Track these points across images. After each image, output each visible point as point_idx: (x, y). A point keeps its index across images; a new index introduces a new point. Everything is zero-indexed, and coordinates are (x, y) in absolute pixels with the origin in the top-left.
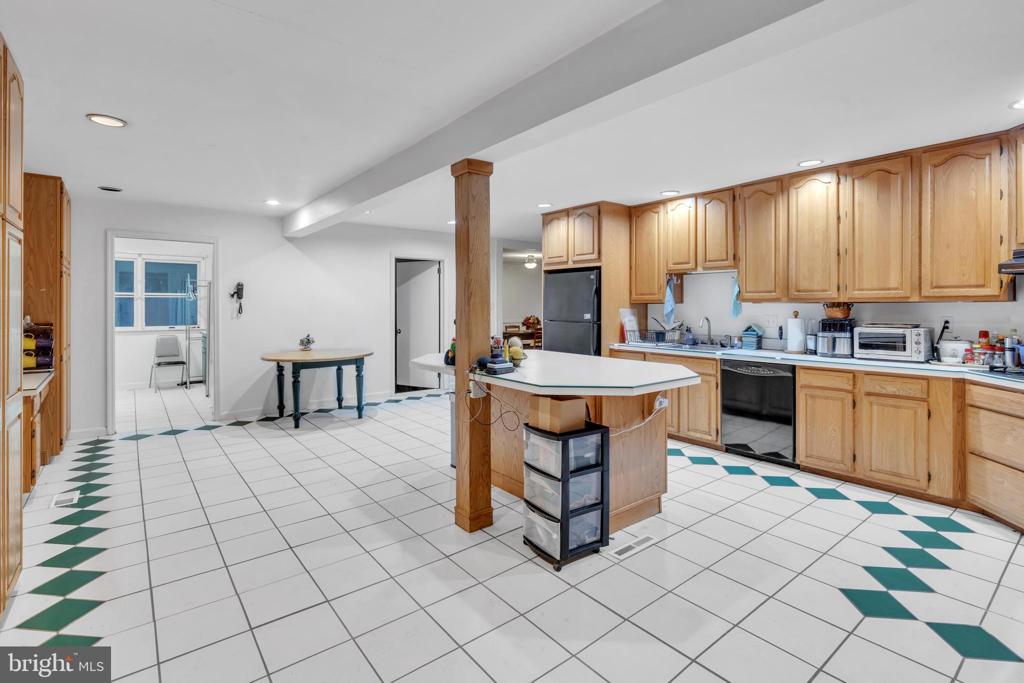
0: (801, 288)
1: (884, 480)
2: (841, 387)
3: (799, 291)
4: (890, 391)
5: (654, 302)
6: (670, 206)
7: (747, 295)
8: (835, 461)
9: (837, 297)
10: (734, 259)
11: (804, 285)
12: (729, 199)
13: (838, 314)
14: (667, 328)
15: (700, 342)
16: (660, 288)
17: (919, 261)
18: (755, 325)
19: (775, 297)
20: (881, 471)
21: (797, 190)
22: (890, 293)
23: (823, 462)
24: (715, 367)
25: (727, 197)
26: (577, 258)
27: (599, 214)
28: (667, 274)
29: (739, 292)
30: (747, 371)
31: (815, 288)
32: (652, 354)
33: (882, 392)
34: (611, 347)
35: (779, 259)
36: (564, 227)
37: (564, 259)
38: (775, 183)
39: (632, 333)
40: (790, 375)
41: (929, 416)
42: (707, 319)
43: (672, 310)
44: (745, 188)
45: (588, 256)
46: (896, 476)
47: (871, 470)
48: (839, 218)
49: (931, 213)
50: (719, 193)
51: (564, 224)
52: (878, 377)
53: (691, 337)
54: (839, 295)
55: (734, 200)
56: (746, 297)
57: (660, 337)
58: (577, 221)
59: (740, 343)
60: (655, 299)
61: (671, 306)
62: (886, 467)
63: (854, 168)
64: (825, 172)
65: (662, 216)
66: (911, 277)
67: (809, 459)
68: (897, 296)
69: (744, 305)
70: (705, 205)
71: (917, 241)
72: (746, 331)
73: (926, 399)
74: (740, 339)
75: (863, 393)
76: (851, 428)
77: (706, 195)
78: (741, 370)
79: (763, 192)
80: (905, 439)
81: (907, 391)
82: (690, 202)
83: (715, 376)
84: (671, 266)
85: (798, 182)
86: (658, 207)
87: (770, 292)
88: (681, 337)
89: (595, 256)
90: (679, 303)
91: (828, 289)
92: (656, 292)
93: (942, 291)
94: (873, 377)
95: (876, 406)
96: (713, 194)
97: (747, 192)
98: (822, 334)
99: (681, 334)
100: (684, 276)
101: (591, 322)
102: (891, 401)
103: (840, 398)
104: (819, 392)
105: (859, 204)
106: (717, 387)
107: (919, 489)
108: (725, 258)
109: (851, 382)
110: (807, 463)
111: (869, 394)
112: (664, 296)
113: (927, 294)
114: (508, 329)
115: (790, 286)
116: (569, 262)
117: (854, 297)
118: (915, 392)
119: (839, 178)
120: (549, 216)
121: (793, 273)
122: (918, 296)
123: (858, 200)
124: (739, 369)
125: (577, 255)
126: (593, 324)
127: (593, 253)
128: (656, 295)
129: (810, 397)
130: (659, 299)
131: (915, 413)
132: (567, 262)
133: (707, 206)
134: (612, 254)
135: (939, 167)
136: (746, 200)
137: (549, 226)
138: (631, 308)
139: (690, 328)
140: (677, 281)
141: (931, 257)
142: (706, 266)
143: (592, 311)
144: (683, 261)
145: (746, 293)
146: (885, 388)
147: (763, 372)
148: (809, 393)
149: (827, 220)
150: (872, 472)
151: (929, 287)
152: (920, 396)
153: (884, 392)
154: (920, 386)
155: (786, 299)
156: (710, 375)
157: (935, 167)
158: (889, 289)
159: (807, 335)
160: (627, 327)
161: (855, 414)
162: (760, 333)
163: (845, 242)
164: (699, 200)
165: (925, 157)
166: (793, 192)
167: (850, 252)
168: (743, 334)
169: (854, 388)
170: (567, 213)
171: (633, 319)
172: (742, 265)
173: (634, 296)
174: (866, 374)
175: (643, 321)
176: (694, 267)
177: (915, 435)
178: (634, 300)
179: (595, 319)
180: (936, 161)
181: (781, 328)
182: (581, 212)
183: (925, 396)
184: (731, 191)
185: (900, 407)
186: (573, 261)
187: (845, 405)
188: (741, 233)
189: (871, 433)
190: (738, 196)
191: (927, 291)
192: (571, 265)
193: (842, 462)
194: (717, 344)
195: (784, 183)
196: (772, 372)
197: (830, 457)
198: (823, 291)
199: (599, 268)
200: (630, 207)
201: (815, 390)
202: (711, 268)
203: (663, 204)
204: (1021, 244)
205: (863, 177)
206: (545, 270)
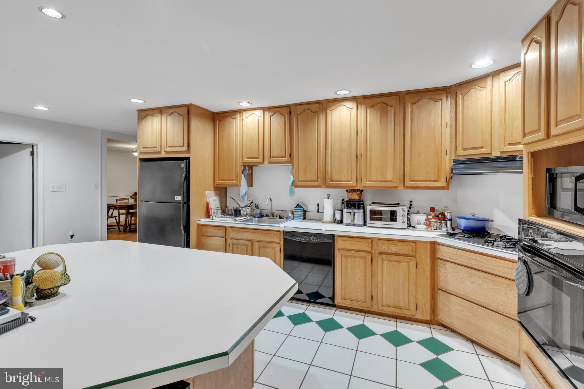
0: (334, 179)
1: (390, 312)
2: (364, 249)
3: (332, 181)
4: (394, 251)
5: (232, 186)
6: (245, 115)
7: (299, 183)
8: (360, 301)
9: (356, 186)
10: (290, 157)
11: (336, 177)
12: (287, 113)
13: (355, 196)
14: (242, 205)
15: (265, 215)
16: (237, 176)
17: (403, 164)
18: (302, 203)
19: (317, 185)
20: (388, 306)
21: (332, 111)
22: (387, 184)
23: (353, 302)
24: (279, 237)
25: (285, 111)
26: (169, 149)
27: (188, 114)
28: (242, 165)
29: (294, 180)
30: (302, 239)
31: (343, 179)
32: (231, 227)
33: (389, 252)
34: (198, 222)
35: (320, 158)
36: (157, 122)
37: (158, 149)
38: (318, 105)
39: (215, 211)
40: (331, 241)
41: (416, 267)
42: (271, 199)
43: (246, 192)
44: (298, 106)
45: (179, 148)
46: (398, 308)
47: (383, 306)
48: (357, 133)
49: (410, 133)
50: (280, 108)
51: (157, 121)
52: (387, 242)
53: (259, 211)
54: (357, 184)
55: (290, 115)
56: (298, 184)
57: (237, 213)
58: (169, 118)
59: (292, 215)
60: (233, 184)
61: (245, 190)
62: (392, 303)
63: (367, 100)
64: (349, 101)
65: (239, 123)
66: (399, 173)
67: (344, 301)
68: (391, 186)
69: (296, 189)
70: (270, 116)
71: (402, 151)
72: (296, 207)
73: (415, 255)
74: (292, 213)
75: (377, 253)
76: (370, 277)
77: (271, 109)
78: (298, 238)
79: (310, 110)
80: (403, 283)
81: (404, 251)
82: (259, 113)
83: (279, 243)
84: (246, 160)
85: (333, 105)
86: (235, 115)
87: (314, 181)
88: (251, 211)
89: (185, 148)
90: (250, 187)
91: (351, 180)
92: (234, 179)
93: (416, 183)
94: (383, 242)
95: (385, 261)
96: (276, 109)
97: (300, 109)
98: (346, 211)
99: (251, 209)
100: (254, 167)
101: (181, 203)
102: (395, 258)
103: (363, 257)
104: (350, 253)
105: (370, 124)
106: (280, 252)
107: (411, 315)
108: (284, 156)
109: (370, 246)
110: (342, 304)
111: (381, 253)
112: (240, 182)
113: (408, 185)
114: (118, 202)
115: (327, 177)
116: (162, 152)
117: (366, 186)
118: (409, 251)
119: (358, 106)
120: (143, 112)
121: (329, 168)
122: (403, 186)
123: (369, 122)
124: (296, 238)
125: (169, 147)
126: (183, 205)
127: (183, 146)
128: (234, 181)
129: (343, 256)
130: (236, 184)
131: (409, 265)
132: (160, 152)
133: (272, 117)
134: (199, 147)
135: (415, 104)
136: (299, 115)
137: (144, 120)
138: (215, 190)
139: (258, 205)
140: (249, 171)
141: (410, 161)
142: (271, 161)
143: (182, 195)
144: (254, 156)
145: (298, 181)
146: (390, 249)
147: (313, 240)
148: (344, 254)
149: (350, 134)
150: (383, 307)
151: (409, 181)
152: (411, 254)
153: (390, 251)
154: (412, 247)
155: (324, 186)
156: (276, 243)
157: (413, 104)
158: (387, 181)
159: (335, 210)
160: (212, 206)
161: (372, 267)
162: (305, 209)
163: (361, 149)
164: (265, 112)
165: (407, 97)
166: (329, 113)
167: (364, 156)
168: (295, 209)
169: (372, 249)
170: (160, 111)
171: (217, 199)
172: (295, 161)
173: (217, 181)
174: (379, 240)
175: (223, 199)
176: (262, 161)
177: (408, 280)
178: (217, 185)
179: (185, 201)
180: (413, 101)
181: (318, 205)
182: (173, 111)
183: (414, 254)
184: (288, 108)
185: (399, 262)
186: (166, 152)
187: (366, 262)
188: (295, 138)
189: (382, 280)
190: (293, 113)
191: (408, 183)
192: (163, 155)
193: (365, 302)
194: (277, 216)
195: (323, 106)
196: (319, 240)
197: (357, 299)
198: (348, 181)
199: (188, 159)
200: (214, 113)
201: (347, 252)
202: (274, 163)
203: (239, 113)
204: (459, 156)
205: (372, 107)
206: (139, 158)
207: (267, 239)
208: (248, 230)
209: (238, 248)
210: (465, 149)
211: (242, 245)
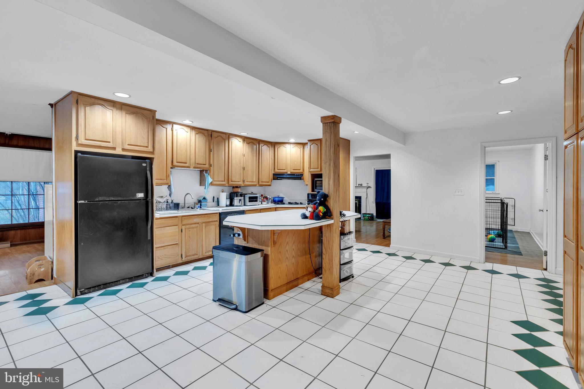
0: (233, 181)
6: (175, 127)
10: (210, 165)
11: (234, 179)
17: (259, 173)
19: (224, 184)
21: (231, 140)
24: (217, 217)
29: (212, 181)
32: (183, 216)
37: (112, 145)
44: (214, 132)
49: (261, 160)
51: (111, 113)
56: (214, 183)
58: (130, 117)
63: (246, 139)
64: (239, 137)
66: (257, 178)
68: (255, 184)
77: (196, 129)
79: (221, 136)
82: (187, 129)
83: (218, 221)
84: (176, 163)
85: (232, 137)
87: (223, 181)
89: (152, 150)
92: (165, 178)
93: (263, 183)
101: (144, 199)
105: (248, 153)
108: (205, 164)
112: (170, 181)
113: (261, 184)
116: (117, 149)
117: (246, 184)
119: (243, 141)
122: (258, 184)
123: (247, 151)
125: (129, 145)
127: (147, 147)
128: (165, 180)
132: (114, 148)
133: (196, 135)
136: (215, 138)
143: (145, 191)
144: (183, 161)
145: (214, 181)
149: (240, 155)
151: (261, 182)
155: (227, 184)
156: (215, 221)
157: (262, 146)
158: (253, 182)
159: (227, 199)
163: (244, 165)
164: (192, 131)
167: (245, 168)
176: (189, 166)
181: (214, 197)
182: (135, 111)
186: (123, 149)
192: (119, 152)
195: (228, 136)
198: (239, 182)
199: (151, 159)
202: (197, 168)
204: (275, 172)
205: (248, 143)
206: (75, 150)
207: (210, 220)
208: (197, 216)
209: (190, 231)
210: (278, 170)
211: (192, 228)
